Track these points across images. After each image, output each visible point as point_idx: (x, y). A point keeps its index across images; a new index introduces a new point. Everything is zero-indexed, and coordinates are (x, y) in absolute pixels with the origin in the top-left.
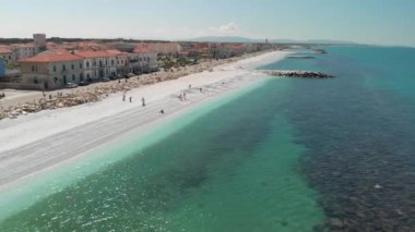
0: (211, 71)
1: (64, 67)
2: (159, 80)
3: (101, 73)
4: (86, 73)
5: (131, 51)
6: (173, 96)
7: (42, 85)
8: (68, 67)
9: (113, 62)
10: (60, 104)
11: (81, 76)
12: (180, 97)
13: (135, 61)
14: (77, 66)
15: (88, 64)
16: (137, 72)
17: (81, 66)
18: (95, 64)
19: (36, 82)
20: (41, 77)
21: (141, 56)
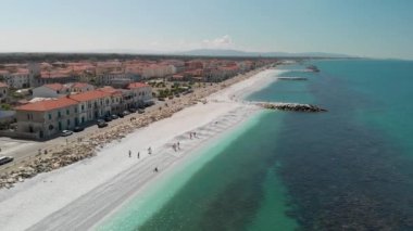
0: (205, 103)
1: (59, 114)
2: (154, 119)
3: (96, 114)
4: (80, 117)
5: (125, 87)
6: (168, 146)
7: (37, 135)
8: (63, 113)
9: (108, 102)
10: (56, 165)
11: (76, 120)
12: (174, 146)
13: (129, 97)
14: (72, 111)
15: (83, 108)
16: (132, 108)
17: (76, 110)
18: (90, 106)
19: (31, 130)
20: (36, 125)
21: (135, 91)
